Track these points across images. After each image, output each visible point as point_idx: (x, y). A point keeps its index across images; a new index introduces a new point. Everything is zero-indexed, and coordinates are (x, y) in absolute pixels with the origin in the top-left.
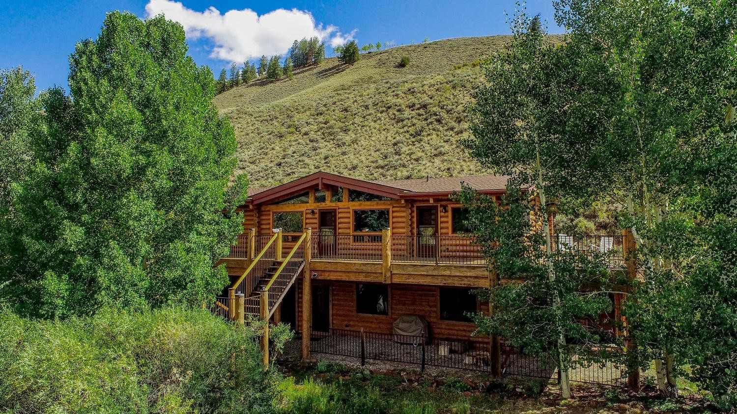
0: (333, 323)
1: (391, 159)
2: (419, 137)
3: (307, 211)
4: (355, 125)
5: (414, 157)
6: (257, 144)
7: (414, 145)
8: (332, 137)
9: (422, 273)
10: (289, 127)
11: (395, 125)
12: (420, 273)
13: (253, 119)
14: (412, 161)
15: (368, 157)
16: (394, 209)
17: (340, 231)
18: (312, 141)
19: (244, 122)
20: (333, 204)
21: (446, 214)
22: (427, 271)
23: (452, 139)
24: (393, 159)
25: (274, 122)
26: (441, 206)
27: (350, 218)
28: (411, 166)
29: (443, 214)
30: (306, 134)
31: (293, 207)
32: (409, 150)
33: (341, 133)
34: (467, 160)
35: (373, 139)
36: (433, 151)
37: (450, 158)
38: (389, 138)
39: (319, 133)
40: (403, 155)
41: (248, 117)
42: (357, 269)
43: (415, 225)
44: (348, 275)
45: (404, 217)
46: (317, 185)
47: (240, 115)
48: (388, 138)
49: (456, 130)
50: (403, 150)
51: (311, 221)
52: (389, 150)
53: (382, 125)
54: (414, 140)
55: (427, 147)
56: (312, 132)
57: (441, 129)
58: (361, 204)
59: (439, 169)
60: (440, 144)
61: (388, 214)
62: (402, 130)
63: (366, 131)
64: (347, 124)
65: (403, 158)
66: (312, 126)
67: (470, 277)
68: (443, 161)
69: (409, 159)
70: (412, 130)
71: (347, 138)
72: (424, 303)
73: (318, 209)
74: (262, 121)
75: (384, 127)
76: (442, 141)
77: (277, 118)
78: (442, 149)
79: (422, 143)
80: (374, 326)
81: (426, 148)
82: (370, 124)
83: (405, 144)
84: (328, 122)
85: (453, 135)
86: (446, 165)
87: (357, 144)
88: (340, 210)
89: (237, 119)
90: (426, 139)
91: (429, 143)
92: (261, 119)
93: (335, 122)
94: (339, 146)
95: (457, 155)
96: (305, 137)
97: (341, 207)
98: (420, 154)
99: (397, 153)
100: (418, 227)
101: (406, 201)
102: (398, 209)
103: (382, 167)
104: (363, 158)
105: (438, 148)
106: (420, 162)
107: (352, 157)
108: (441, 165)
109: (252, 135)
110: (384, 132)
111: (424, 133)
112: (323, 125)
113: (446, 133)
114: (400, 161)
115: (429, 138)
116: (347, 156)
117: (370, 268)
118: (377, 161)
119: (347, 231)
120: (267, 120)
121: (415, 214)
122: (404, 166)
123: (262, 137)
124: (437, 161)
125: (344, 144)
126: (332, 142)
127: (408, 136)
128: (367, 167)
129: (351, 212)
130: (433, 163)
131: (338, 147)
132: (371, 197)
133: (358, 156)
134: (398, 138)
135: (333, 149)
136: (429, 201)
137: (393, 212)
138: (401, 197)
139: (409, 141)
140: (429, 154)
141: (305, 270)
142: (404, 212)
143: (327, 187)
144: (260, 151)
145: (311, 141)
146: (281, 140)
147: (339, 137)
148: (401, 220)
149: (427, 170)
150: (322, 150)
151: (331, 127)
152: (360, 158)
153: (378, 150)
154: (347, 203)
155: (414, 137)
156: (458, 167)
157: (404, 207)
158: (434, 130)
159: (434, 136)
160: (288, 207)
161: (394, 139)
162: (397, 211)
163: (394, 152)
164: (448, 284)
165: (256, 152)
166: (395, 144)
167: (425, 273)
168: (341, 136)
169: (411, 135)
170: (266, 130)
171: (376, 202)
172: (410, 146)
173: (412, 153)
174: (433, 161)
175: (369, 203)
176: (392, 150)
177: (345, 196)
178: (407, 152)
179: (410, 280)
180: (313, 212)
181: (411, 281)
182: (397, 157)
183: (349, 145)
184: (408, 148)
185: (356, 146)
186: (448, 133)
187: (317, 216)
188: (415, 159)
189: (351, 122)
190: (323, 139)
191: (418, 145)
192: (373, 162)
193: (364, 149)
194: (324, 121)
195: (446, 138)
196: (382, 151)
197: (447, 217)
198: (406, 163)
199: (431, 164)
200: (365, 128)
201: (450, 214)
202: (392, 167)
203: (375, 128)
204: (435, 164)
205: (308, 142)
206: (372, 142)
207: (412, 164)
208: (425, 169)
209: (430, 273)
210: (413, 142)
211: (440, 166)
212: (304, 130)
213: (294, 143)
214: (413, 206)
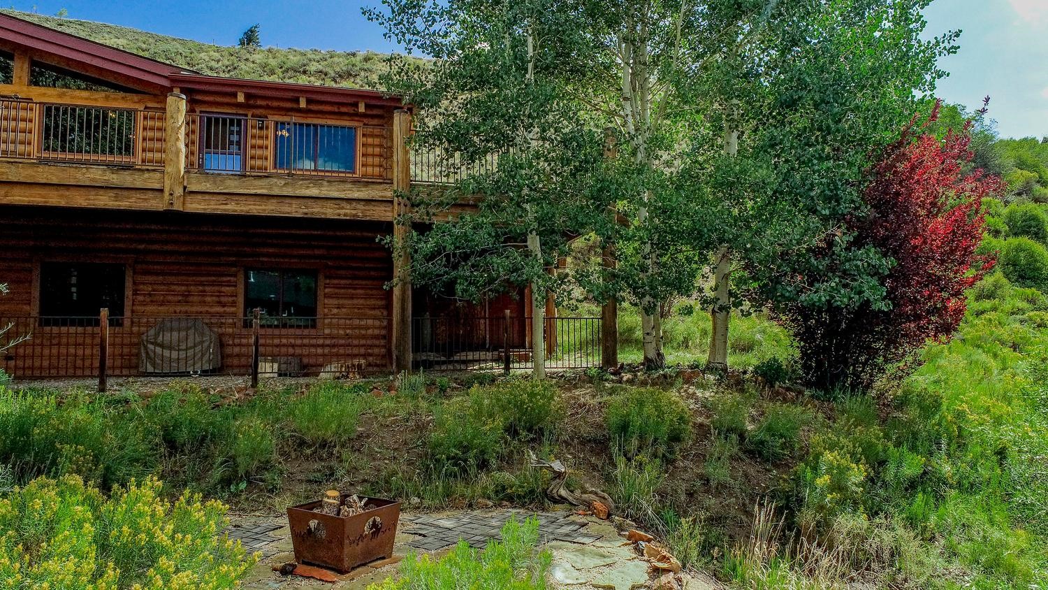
9: (259, 192)
21: (264, 132)
22: (270, 189)
27: (30, 121)
43: (196, 149)
58: (64, 94)
67: (358, 200)
72: (208, 299)
97: (5, 94)
100: (202, 152)
121: (196, 127)
129: (37, 108)
137: (145, 118)
154: (25, 88)
162: (154, 118)
164: (312, 214)
167: (264, 191)
171: (103, 94)
175: (85, 94)
177: (20, 71)
179: (229, 207)
181: (232, 208)
197: (266, 138)
201: (271, 133)
209: (276, 192)
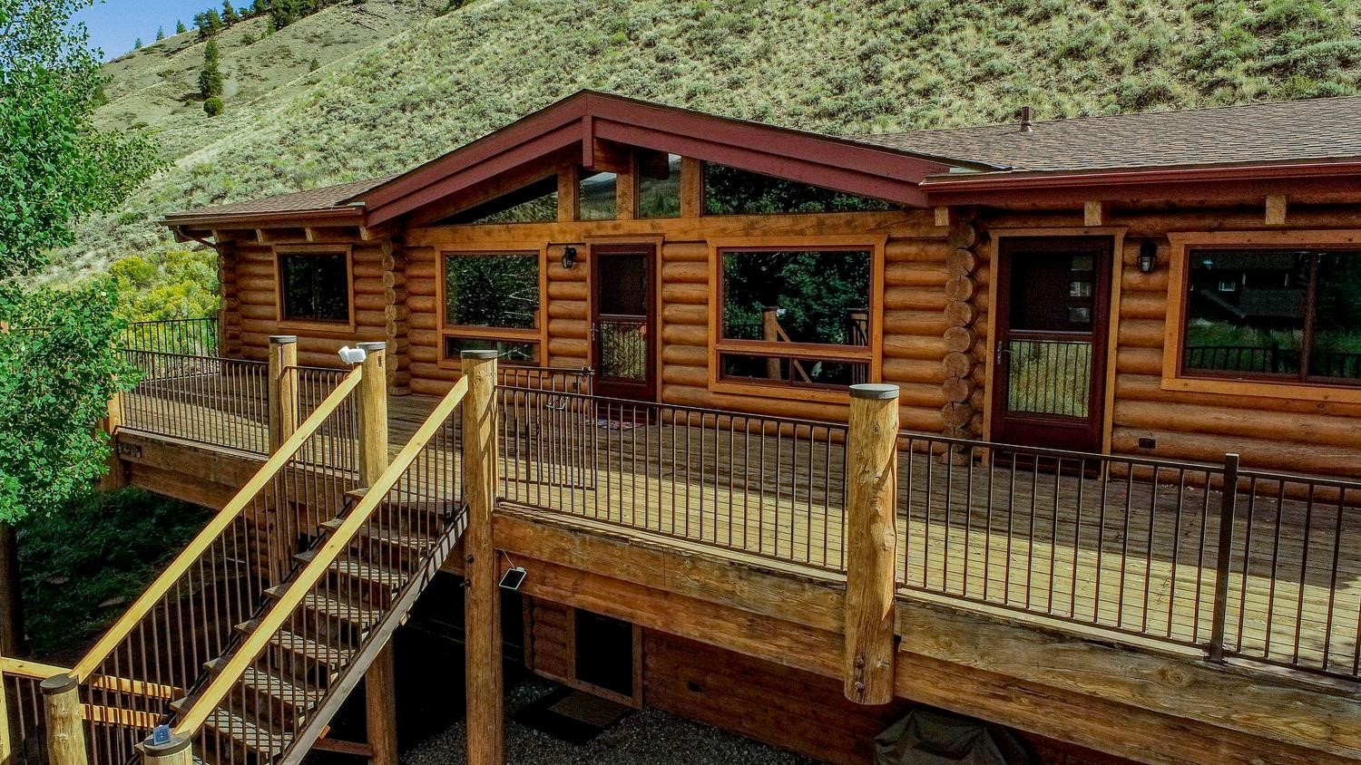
0: (645, 667)
1: (855, 93)
2: (928, 37)
3: (554, 253)
4: (766, 17)
5: (916, 85)
6: (539, 72)
7: (915, 56)
8: (710, 49)
10: (615, 30)
11: (864, 11)
12: (1086, 688)
13: (540, 19)
14: (912, 96)
15: (796, 91)
16: (895, 251)
17: (670, 331)
18: (663, 60)
19: (520, 27)
20: (644, 226)
21: (1156, 279)
23: (1019, 36)
24: (860, 94)
25: (583, 22)
26: (1128, 240)
27: (705, 282)
28: (908, 110)
29: (1134, 278)
30: (650, 44)
31: (504, 236)
32: (902, 68)
33: (731, 38)
34: (1072, 88)
35: (809, 46)
36: (968, 67)
37: (1022, 85)
38: (850, 42)
39: (680, 41)
40: (886, 82)
41: (531, 16)
42: (704, 587)
43: (990, 327)
44: (666, 603)
45: (940, 286)
46: (577, 146)
47: (515, 13)
48: (847, 43)
49: (1029, 12)
50: (886, 70)
51: (568, 288)
52: (850, 70)
53: (833, 12)
54: (914, 43)
55: (952, 60)
56: (665, 40)
57: (988, 12)
58: (753, 226)
59: (990, 114)
60: (988, 50)
61: (866, 274)
62: (882, 22)
63: (791, 29)
64: (747, 15)
65: (886, 90)
66: (664, 26)
68: (999, 94)
69: (903, 91)
70: (908, 19)
71: (746, 48)
73: (589, 242)
74: (558, 23)
75: (837, 18)
76: (992, 42)
77: (590, 14)
78: (994, 61)
79: (937, 50)
80: (795, 707)
81: (948, 62)
82: (802, 13)
83: (891, 54)
84: (702, 14)
85: (1023, 25)
86: (1009, 104)
87: (769, 60)
88: (669, 251)
89: (508, 21)
90: (947, 39)
91: (954, 50)
92: (557, 18)
93: (718, 12)
94: (724, 67)
95: (1041, 75)
96: (647, 50)
97: (671, 236)
98: (933, 78)
99: (873, 78)
100: (1004, 339)
101: (957, 214)
102: (911, 250)
103: (832, 116)
104: (782, 94)
105: (983, 60)
106: (933, 98)
107: (755, 92)
108: (996, 105)
109: (535, 52)
110: (834, 29)
111: (942, 26)
112: (691, 22)
113: (1000, 22)
114: (877, 99)
115: (955, 36)
116: (741, 91)
117: (773, 597)
118: (816, 101)
119: (697, 333)
120: (568, 20)
121: (991, 276)
122: (889, 109)
123: (554, 55)
124: (983, 94)
125: (737, 61)
126: (707, 59)
127: (897, 34)
128: (792, 116)
129: (712, 258)
130: (971, 99)
131: (723, 69)
132: (796, 197)
133: (768, 88)
134: (872, 41)
135: (710, 75)
136: (1079, 213)
137: (888, 262)
138: (937, 196)
139: (901, 47)
140: (959, 76)
141: (471, 550)
142: (940, 263)
143: (618, 155)
144: (543, 88)
145: (661, 59)
146: (594, 61)
147: (724, 46)
148: (923, 297)
149: (955, 119)
150: (683, 80)
151: (710, 25)
152: (774, 94)
153: (819, 74)
154: (696, 222)
155: (915, 37)
156: (1047, 107)
157: (942, 241)
158: (967, 15)
159: (970, 32)
160: (489, 233)
161: (862, 44)
162: (905, 261)
163: (862, 75)
165: (534, 90)
166: (864, 57)
168: (731, 43)
169: (907, 32)
170: (565, 41)
171: (814, 220)
172: (905, 60)
173: (911, 77)
174: (970, 94)
175: (783, 222)
176: (858, 71)
177: (689, 190)
178: (898, 75)
180: (571, 255)
182: (871, 87)
183: (750, 64)
184: (899, 64)
185: (765, 65)
186: (1007, 21)
187: (585, 270)
188: (918, 92)
189: (756, 11)
190: (687, 53)
191: (924, 55)
192: (806, 103)
193: (786, 71)
194: (692, 13)
195: (1003, 35)
196: (832, 75)
197: (1162, 292)
198: (896, 103)
199: (965, 102)
200: (789, 22)
201: (1176, 281)
202: (856, 114)
203: (814, 22)
204: (978, 104)
205: (652, 61)
206: (807, 54)
207: (911, 104)
208: (950, 116)
210: (912, 49)
211: (991, 108)
212: (645, 35)
213: (619, 66)
214: (984, 238)
